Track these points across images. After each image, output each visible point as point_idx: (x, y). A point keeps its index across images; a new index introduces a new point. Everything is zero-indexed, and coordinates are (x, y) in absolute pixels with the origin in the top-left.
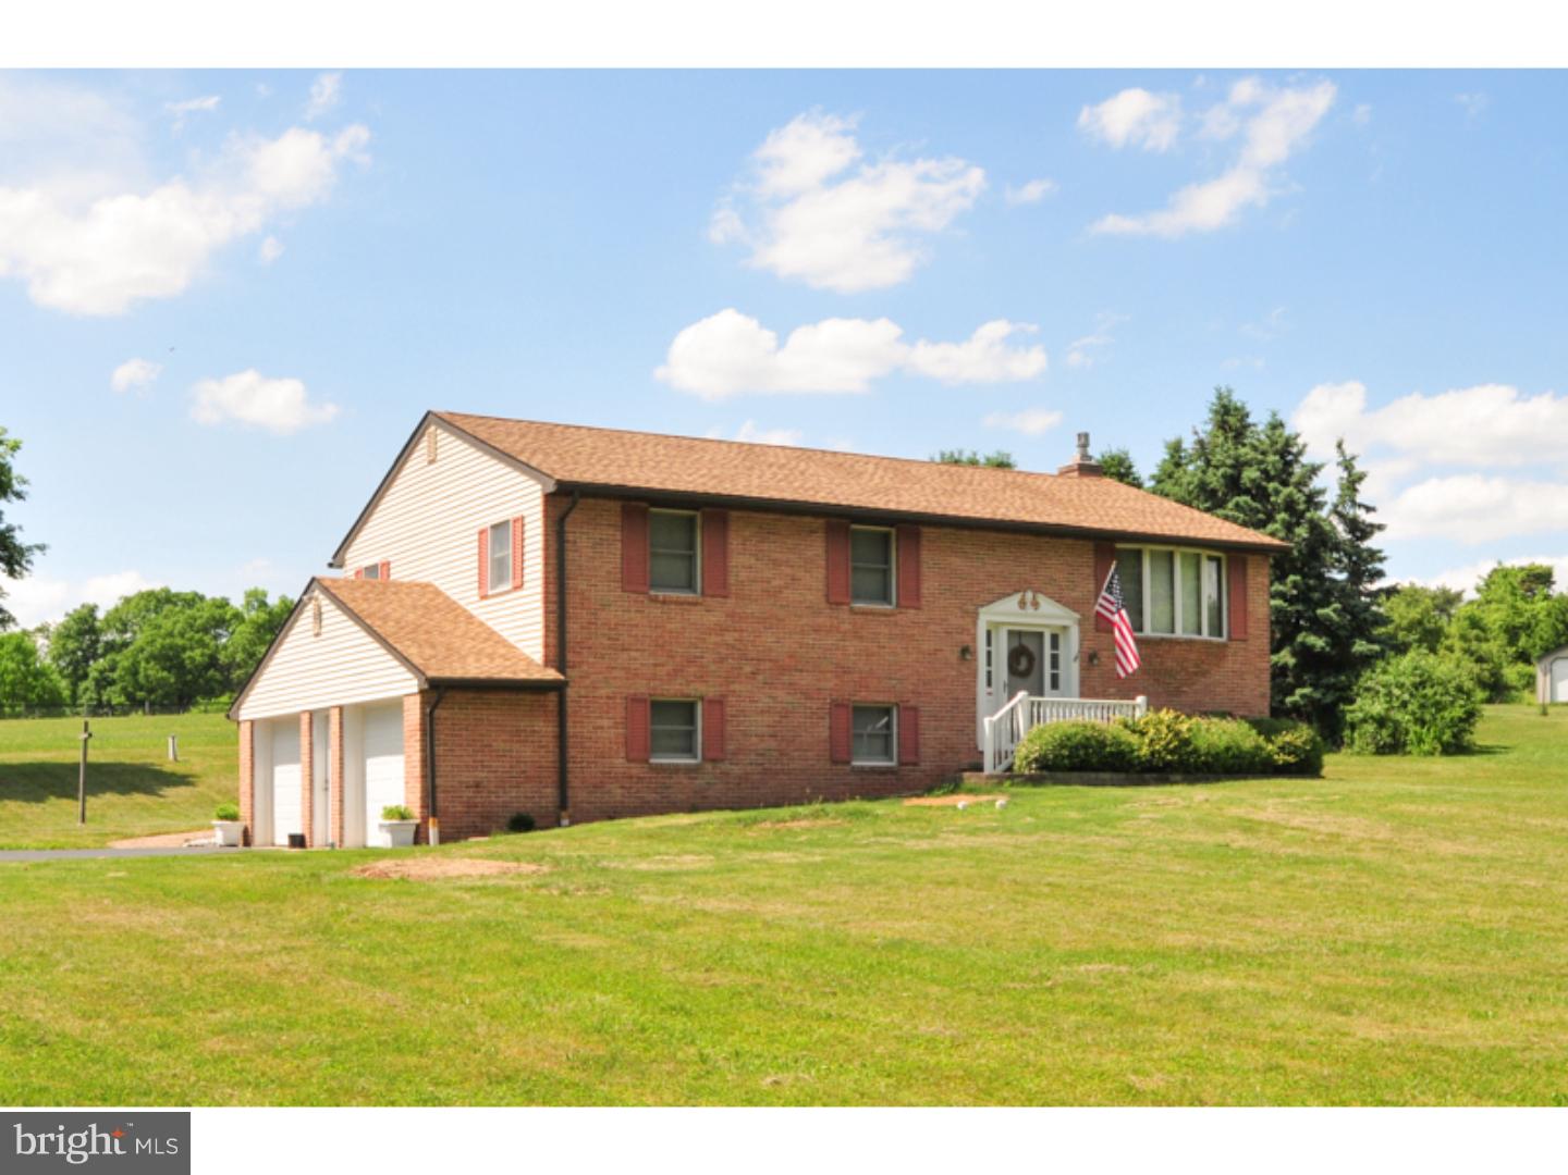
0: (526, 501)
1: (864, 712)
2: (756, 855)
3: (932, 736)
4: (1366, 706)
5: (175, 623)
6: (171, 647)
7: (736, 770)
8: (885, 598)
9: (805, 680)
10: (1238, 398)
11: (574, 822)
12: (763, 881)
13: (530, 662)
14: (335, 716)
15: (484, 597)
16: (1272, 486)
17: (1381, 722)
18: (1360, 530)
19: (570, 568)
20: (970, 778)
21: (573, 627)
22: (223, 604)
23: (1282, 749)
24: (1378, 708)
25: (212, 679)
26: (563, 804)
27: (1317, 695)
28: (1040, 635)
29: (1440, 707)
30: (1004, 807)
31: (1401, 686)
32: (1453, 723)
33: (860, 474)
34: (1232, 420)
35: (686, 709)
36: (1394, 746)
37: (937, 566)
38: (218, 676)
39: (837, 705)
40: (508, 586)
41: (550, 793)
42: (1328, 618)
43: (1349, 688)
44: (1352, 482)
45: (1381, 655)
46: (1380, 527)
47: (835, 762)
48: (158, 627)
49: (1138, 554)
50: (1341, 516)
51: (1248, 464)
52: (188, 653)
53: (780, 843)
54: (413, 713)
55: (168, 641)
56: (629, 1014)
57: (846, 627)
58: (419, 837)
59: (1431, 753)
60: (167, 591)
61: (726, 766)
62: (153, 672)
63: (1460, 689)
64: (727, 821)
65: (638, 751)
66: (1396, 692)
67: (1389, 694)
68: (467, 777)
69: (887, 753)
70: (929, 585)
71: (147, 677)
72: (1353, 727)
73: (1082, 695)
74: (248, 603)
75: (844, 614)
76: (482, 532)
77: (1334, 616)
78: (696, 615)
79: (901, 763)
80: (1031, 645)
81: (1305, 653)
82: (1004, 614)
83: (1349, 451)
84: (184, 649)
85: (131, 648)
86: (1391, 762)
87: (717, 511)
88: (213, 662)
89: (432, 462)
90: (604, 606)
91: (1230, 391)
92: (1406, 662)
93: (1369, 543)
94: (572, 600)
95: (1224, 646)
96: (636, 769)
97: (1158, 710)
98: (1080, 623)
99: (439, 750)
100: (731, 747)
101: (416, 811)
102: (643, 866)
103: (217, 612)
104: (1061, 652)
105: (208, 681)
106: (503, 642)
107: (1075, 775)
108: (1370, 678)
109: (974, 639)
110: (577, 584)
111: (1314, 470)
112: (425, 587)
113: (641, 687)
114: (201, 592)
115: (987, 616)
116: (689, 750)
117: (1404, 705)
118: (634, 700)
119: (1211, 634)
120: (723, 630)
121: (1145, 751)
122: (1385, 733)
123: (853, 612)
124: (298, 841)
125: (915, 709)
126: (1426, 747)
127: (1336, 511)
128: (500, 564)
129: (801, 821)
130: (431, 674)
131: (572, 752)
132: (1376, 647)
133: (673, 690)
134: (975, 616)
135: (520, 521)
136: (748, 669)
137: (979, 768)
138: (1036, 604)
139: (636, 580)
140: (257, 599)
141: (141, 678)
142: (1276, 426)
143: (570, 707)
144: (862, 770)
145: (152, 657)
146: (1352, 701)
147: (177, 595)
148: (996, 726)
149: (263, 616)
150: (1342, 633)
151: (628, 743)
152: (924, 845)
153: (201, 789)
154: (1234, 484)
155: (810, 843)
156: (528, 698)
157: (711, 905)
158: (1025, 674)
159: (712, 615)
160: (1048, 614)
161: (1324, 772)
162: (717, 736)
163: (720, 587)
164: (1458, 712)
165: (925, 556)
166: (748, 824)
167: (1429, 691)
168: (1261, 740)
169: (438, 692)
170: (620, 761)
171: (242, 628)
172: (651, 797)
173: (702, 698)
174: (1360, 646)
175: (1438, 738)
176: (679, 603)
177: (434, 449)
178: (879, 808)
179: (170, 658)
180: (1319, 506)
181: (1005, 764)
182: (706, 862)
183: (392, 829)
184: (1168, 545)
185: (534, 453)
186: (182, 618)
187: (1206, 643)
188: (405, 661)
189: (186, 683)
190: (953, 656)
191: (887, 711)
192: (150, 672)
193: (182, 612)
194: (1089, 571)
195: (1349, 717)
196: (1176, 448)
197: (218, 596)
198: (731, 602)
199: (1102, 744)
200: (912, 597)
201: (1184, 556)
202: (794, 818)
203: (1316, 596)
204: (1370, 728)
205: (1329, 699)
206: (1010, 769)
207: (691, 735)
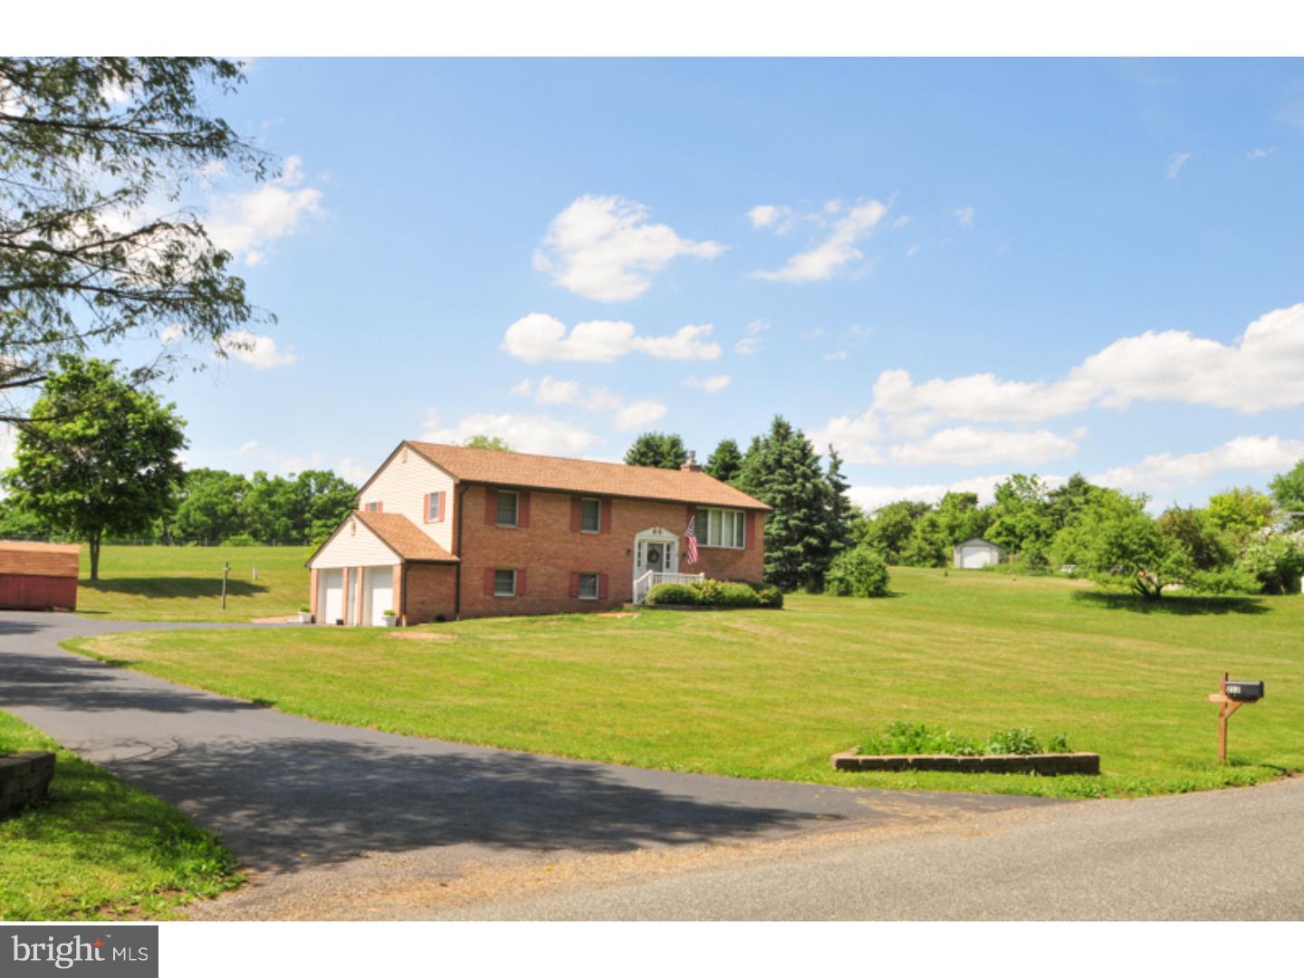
0: (447, 486)
1: (584, 576)
2: (533, 635)
3: (613, 587)
4: (836, 573)
5: (212, 489)
6: (210, 503)
7: (530, 599)
8: (596, 528)
9: (560, 562)
10: (785, 419)
11: (462, 619)
12: (535, 644)
13: (446, 553)
14: (360, 571)
15: (426, 523)
16: (796, 465)
17: (841, 580)
18: (840, 487)
19: (464, 514)
20: (627, 606)
21: (464, 538)
22: (241, 478)
23: (764, 597)
24: (840, 574)
25: (234, 522)
26: (457, 611)
27: (813, 566)
28: (661, 546)
29: (869, 574)
30: (637, 619)
31: (851, 564)
32: (875, 582)
33: (588, 473)
34: (782, 431)
35: (510, 574)
36: (846, 592)
37: (618, 516)
38: (237, 520)
39: (573, 573)
40: (437, 519)
41: (452, 607)
42: (819, 530)
43: (828, 563)
44: (835, 466)
45: (843, 549)
46: (848, 487)
47: (571, 596)
48: (202, 491)
49: (706, 513)
50: (831, 480)
51: (786, 453)
52: (220, 507)
53: (544, 630)
54: (397, 572)
55: (208, 499)
56: (492, 677)
57: (578, 540)
58: (398, 623)
59: (863, 596)
60: (207, 470)
61: (525, 597)
62: (198, 517)
63: (880, 566)
64: (524, 621)
65: (489, 589)
66: (849, 567)
67: (846, 568)
68: (419, 599)
69: (594, 593)
70: (615, 523)
71: (195, 520)
72: (829, 582)
73: (679, 571)
74: (256, 479)
75: (577, 535)
76: (427, 496)
77: (823, 529)
78: (516, 534)
79: (600, 598)
80: (657, 549)
81: (808, 547)
82: (646, 536)
83: (835, 450)
84: (217, 504)
85: (186, 503)
86: (845, 601)
87: (525, 493)
88: (234, 512)
89: (404, 462)
90: (477, 530)
91: (782, 416)
92: (855, 552)
93: (844, 494)
94: (465, 528)
95: (742, 551)
96: (488, 598)
97: (709, 578)
98: (680, 540)
99: (408, 587)
100: (528, 589)
101: (397, 612)
102: (492, 637)
103: (237, 483)
104: (671, 552)
105: (230, 523)
106: (434, 543)
107: (670, 606)
108: (839, 560)
109: (633, 545)
110: (466, 521)
111: (817, 459)
112: (400, 516)
113: (491, 564)
114: (228, 470)
115: (639, 537)
116: (510, 590)
117: (852, 573)
118: (489, 569)
119: (738, 545)
120: (526, 541)
121: (701, 596)
122: (843, 586)
123: (582, 534)
124: (340, 622)
125: (607, 576)
126: (861, 593)
127: (828, 478)
128: (434, 510)
129: (553, 621)
130: (407, 557)
131: (462, 590)
132: (842, 545)
133: (506, 565)
134: (633, 537)
135: (443, 494)
136: (536, 557)
137: (631, 601)
138: (660, 532)
139: (491, 520)
140: (261, 477)
141: (191, 520)
142: (801, 436)
143: (462, 571)
144: (582, 600)
145: (199, 508)
146: (828, 570)
147: (214, 472)
148: (638, 584)
149: (264, 487)
150: (827, 538)
151: (485, 587)
152: (597, 633)
153: (272, 594)
154: (779, 463)
155: (556, 631)
156: (444, 567)
157: (516, 651)
158: (654, 562)
159: (522, 534)
160: (666, 536)
161: (784, 607)
162: (523, 585)
163: (526, 523)
164: (877, 577)
165: (613, 511)
166: (532, 622)
167: (864, 567)
168: (754, 593)
169: (409, 565)
170: (481, 594)
171: (252, 493)
172: (493, 609)
173: (517, 569)
174: (834, 544)
175: (867, 590)
176: (509, 529)
177: (406, 456)
178: (586, 617)
179: (209, 509)
180: (820, 476)
181: (642, 600)
182: (516, 636)
183: (388, 620)
184: (720, 508)
185: (450, 464)
186: (216, 486)
187: (735, 550)
188: (395, 551)
189: (217, 524)
190: (623, 553)
191: (594, 576)
192: (197, 517)
193: (216, 483)
194: (684, 518)
195: (827, 578)
196: (757, 441)
197: (238, 473)
198: (530, 530)
199: (682, 593)
200: (607, 528)
201: (727, 513)
202: (551, 620)
203: (815, 519)
204: (836, 583)
205: (819, 568)
206: (644, 602)
207: (511, 584)
